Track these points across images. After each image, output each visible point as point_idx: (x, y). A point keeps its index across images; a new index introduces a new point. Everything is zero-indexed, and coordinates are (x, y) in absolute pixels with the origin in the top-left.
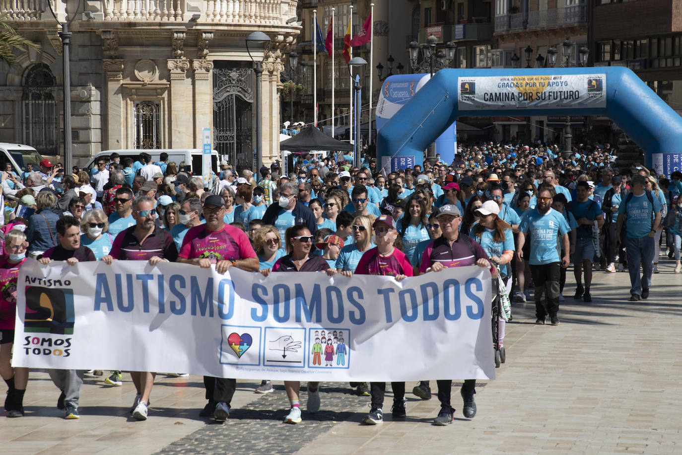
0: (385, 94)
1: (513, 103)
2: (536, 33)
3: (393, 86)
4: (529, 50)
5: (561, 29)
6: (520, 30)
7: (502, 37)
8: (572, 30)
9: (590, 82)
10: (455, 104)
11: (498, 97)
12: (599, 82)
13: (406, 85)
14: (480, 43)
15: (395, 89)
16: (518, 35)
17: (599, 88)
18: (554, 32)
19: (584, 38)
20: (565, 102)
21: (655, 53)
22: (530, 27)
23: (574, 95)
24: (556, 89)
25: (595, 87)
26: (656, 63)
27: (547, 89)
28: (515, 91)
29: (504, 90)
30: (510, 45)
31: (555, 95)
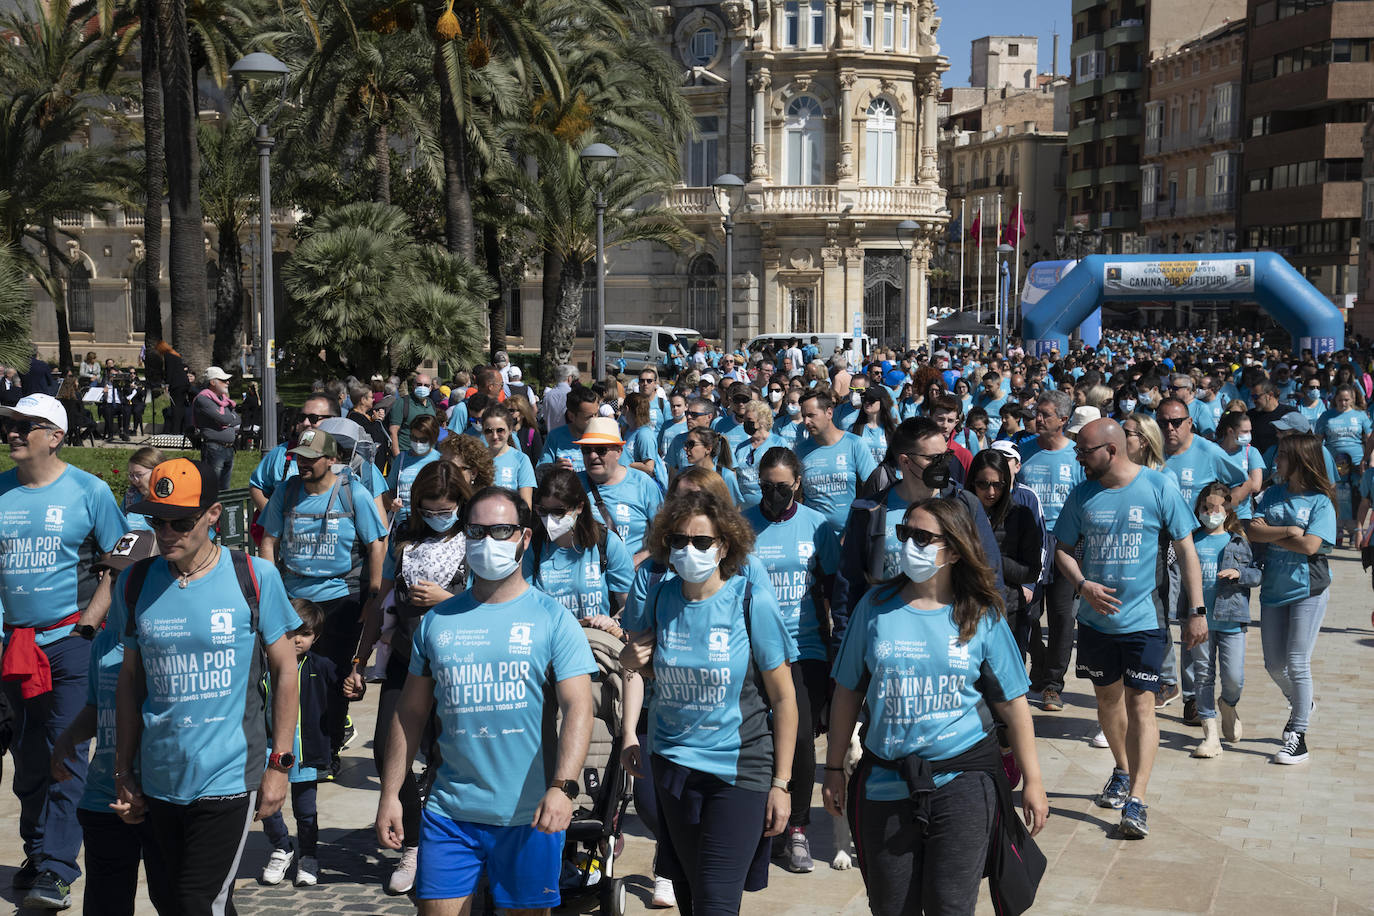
0: (1030, 279)
1: (1159, 287)
2: (1183, 221)
3: (1039, 272)
4: (1176, 237)
5: (1209, 216)
6: (1168, 217)
7: (1148, 224)
8: (1220, 217)
9: (1238, 267)
10: (1101, 288)
11: (1144, 282)
12: (1247, 267)
13: (1052, 271)
14: (1126, 230)
15: (1041, 276)
16: (1165, 222)
17: (1247, 273)
18: (1202, 219)
19: (1233, 224)
20: (1212, 287)
21: (1304, 240)
22: (1178, 215)
23: (1221, 280)
24: (1203, 274)
25: (1242, 272)
26: (1305, 250)
27: (1194, 275)
28: (1161, 276)
29: (1150, 276)
30: (1157, 232)
31: (1202, 280)
